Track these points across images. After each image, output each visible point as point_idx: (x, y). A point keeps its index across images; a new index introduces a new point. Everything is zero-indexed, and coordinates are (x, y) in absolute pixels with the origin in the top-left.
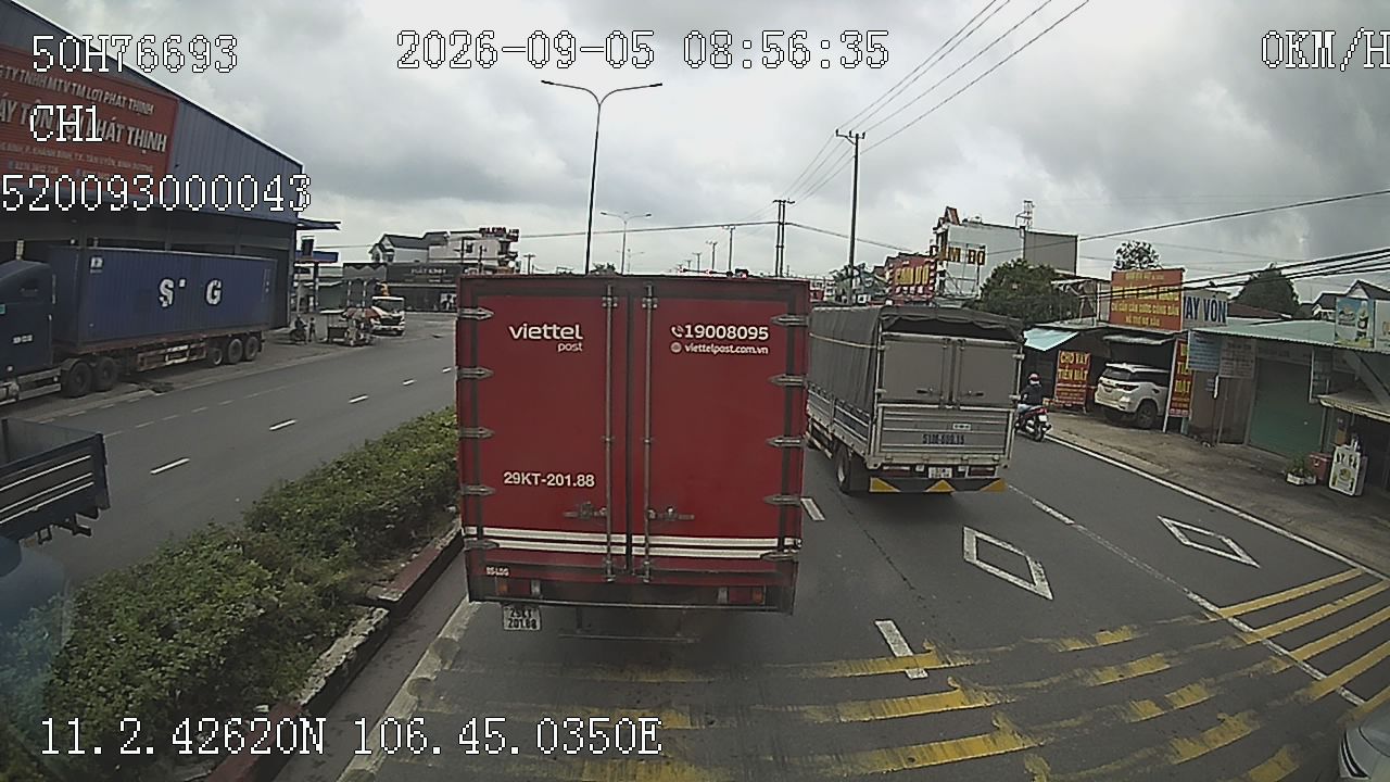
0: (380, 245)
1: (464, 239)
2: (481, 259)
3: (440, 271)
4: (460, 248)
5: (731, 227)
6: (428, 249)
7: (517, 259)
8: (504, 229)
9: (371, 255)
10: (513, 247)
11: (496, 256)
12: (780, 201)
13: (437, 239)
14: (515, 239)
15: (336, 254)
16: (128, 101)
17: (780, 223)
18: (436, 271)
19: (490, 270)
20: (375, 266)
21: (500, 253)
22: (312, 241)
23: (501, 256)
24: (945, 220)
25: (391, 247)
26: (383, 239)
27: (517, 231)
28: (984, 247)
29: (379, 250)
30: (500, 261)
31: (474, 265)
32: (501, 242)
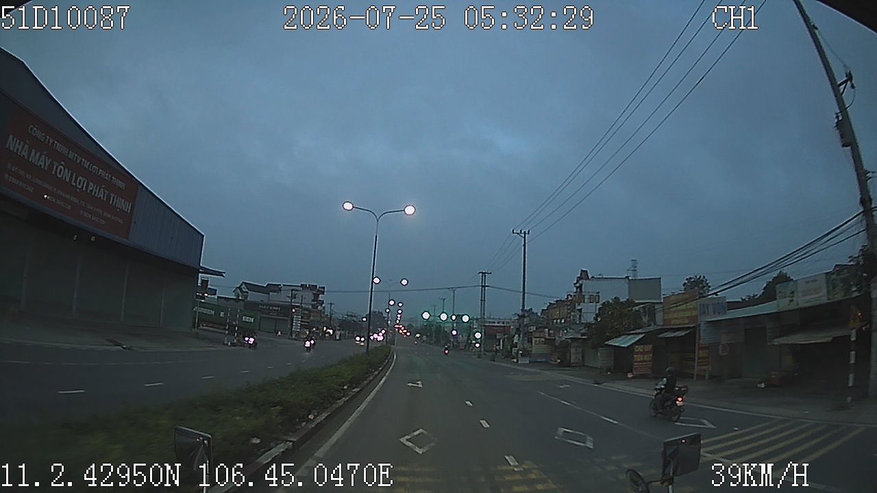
0: (239, 288)
1: (292, 290)
2: (302, 303)
3: (277, 308)
4: (290, 295)
5: (453, 290)
6: (269, 294)
7: (323, 305)
8: (316, 286)
9: (234, 294)
10: (321, 297)
11: (310, 302)
12: (482, 273)
13: (275, 289)
14: (323, 293)
15: (216, 290)
16: (111, 178)
17: (482, 286)
18: (274, 308)
19: (307, 310)
20: (237, 300)
21: (313, 301)
22: (208, 281)
23: (313, 303)
24: (580, 278)
25: (247, 290)
26: (242, 285)
27: (324, 288)
28: (598, 293)
29: (238, 290)
30: (312, 305)
31: (297, 307)
32: (314, 294)
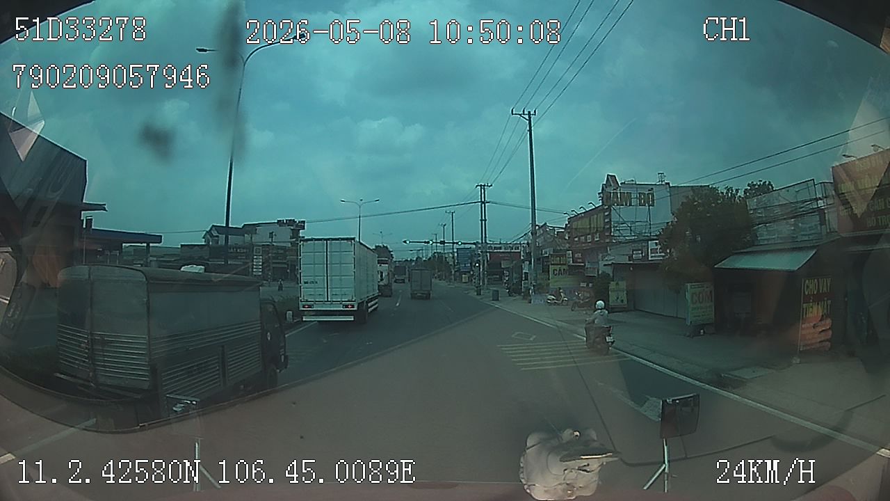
0: (209, 232)
6: (245, 235)
8: (294, 221)
9: (204, 240)
10: (302, 233)
11: (289, 240)
13: (251, 229)
14: (303, 227)
21: (292, 238)
24: (607, 185)
25: (217, 234)
26: (211, 229)
27: (304, 222)
29: (209, 236)
30: (291, 243)
32: (292, 230)
